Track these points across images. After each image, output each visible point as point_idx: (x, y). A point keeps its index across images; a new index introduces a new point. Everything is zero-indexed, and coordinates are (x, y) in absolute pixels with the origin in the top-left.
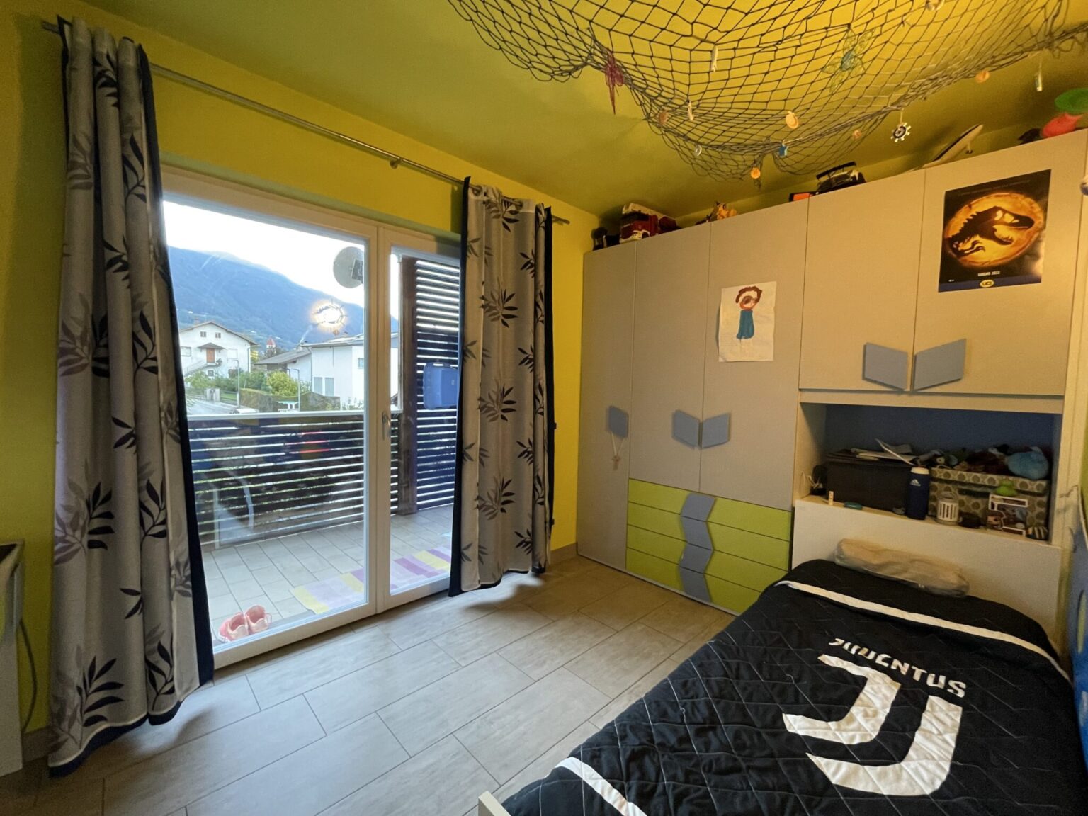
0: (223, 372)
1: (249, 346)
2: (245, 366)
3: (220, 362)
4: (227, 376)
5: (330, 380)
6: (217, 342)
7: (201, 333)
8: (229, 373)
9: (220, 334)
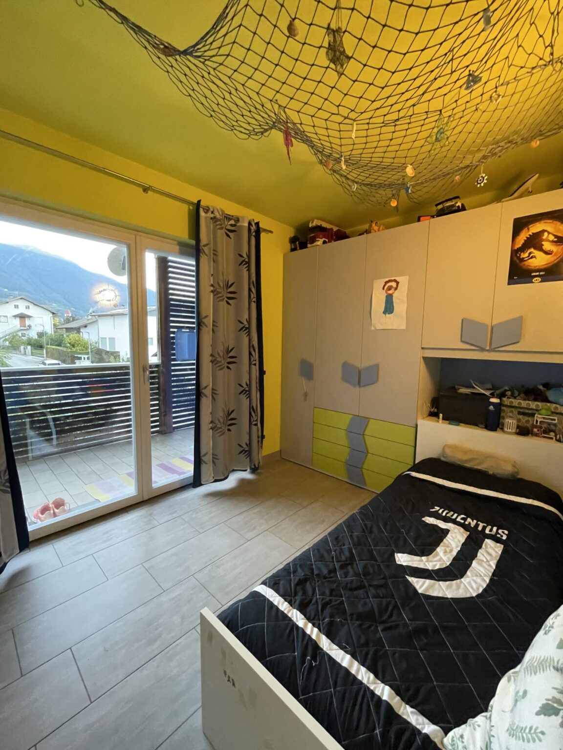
0: (33, 335)
1: (51, 315)
2: (49, 330)
3: (30, 326)
4: (36, 337)
5: (112, 340)
6: (27, 312)
7: (15, 305)
8: (37, 334)
9: (29, 306)
